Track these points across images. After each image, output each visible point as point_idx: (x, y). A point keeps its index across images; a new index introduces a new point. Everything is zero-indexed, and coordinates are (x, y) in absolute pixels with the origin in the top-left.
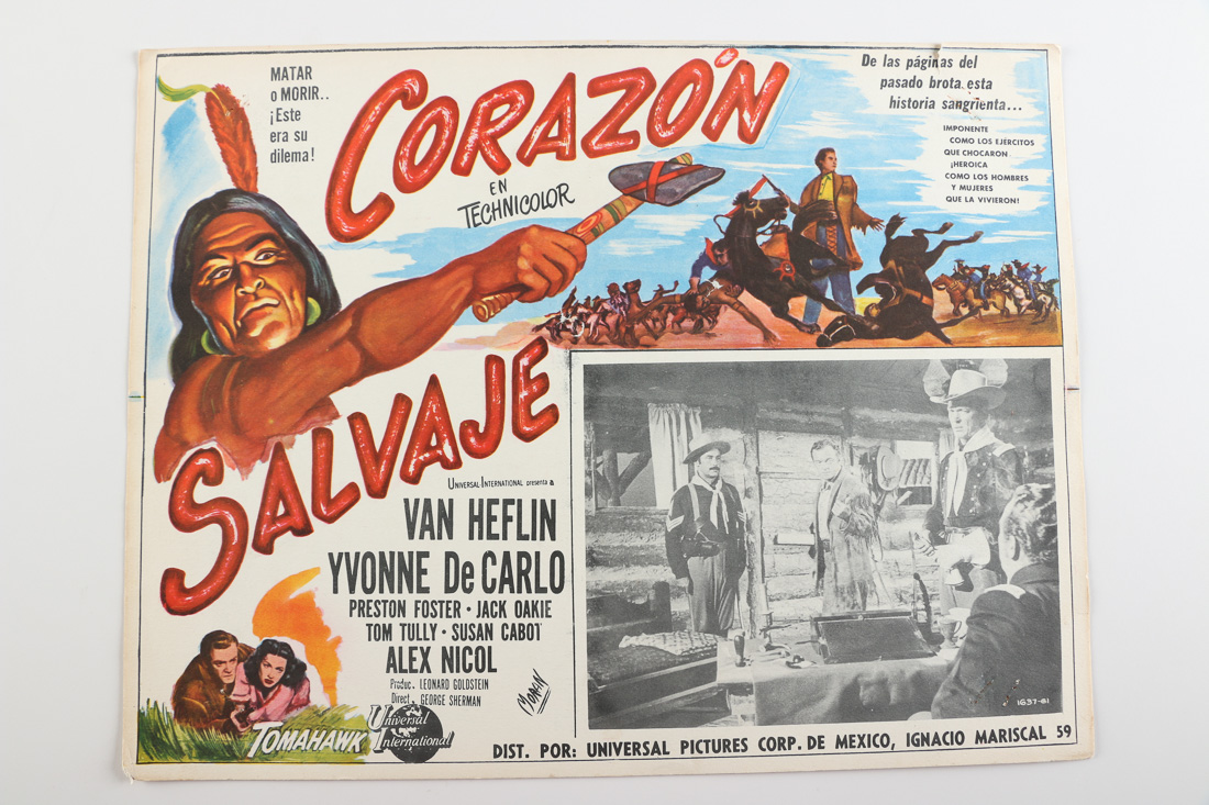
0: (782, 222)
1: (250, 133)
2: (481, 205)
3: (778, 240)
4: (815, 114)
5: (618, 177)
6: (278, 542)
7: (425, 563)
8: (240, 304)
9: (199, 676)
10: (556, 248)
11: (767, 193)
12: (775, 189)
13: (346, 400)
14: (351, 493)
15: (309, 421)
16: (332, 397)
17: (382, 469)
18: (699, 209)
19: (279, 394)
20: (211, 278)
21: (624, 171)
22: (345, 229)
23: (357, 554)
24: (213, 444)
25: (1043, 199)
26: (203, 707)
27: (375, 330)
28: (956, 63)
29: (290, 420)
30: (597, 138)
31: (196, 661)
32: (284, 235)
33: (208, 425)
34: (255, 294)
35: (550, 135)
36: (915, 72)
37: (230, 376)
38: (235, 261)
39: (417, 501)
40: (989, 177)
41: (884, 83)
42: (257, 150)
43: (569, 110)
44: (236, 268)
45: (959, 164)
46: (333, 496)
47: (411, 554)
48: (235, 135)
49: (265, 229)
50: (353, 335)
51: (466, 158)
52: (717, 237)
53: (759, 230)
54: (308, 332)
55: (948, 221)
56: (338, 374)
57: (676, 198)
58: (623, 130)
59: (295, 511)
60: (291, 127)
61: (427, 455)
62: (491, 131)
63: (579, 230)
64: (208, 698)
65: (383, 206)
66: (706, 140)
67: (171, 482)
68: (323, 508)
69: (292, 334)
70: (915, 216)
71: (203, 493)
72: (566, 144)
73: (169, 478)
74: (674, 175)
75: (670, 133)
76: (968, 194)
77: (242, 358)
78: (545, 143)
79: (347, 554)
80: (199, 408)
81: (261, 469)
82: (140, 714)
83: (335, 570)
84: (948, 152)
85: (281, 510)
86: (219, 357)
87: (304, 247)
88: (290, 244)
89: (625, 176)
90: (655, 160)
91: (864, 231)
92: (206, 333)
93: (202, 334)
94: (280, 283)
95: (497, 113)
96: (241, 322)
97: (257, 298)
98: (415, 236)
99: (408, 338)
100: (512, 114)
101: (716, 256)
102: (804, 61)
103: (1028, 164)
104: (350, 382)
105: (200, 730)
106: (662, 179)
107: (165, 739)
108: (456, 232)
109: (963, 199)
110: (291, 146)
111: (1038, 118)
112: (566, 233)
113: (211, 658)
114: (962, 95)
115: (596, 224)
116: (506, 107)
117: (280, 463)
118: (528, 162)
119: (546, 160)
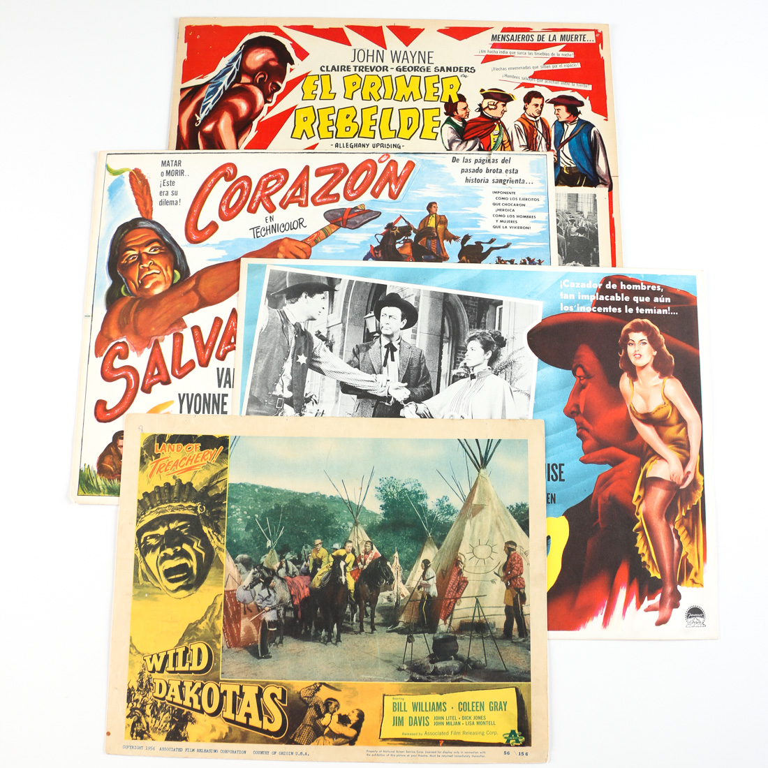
0: (409, 238)
1: (150, 191)
2: (261, 228)
3: (407, 246)
4: (427, 186)
5: (328, 215)
6: (154, 388)
7: (226, 399)
8: (141, 272)
9: (111, 453)
10: (297, 249)
11: (402, 224)
12: (406, 221)
13: (190, 320)
14: (191, 365)
15: (172, 329)
16: (184, 318)
17: (207, 353)
18: (368, 231)
19: (158, 315)
20: (127, 260)
21: (331, 213)
22: (194, 238)
23: (193, 394)
24: (124, 340)
25: (543, 227)
26: (112, 468)
27: (206, 286)
28: (500, 161)
29: (163, 329)
30: (319, 197)
31: (110, 445)
32: (164, 240)
33: (122, 330)
34: (148, 268)
35: (296, 195)
36: (479, 165)
37: (134, 307)
38: (140, 252)
39: (223, 369)
40: (516, 216)
41: (463, 171)
42: (153, 199)
43: (305, 183)
44: (140, 255)
45: (500, 210)
46: (182, 365)
47: (219, 395)
48: (142, 192)
49: (155, 237)
50: (195, 289)
51: (254, 205)
52: (376, 244)
53: (397, 241)
54: (174, 287)
55: (494, 238)
56: (187, 307)
57: (357, 226)
58: (331, 193)
59: (163, 372)
60: (170, 189)
61: (229, 347)
62: (267, 192)
63: (308, 240)
64: (114, 464)
65: (213, 227)
66: (372, 198)
67: (103, 358)
68: (177, 372)
69: (165, 287)
70: (477, 235)
71: (118, 363)
72: (303, 199)
73: (102, 356)
74: (356, 214)
75: (355, 195)
76: (504, 225)
77: (140, 298)
78: (293, 199)
79: (188, 394)
80: (118, 323)
81: (147, 352)
82: (81, 471)
83: (181, 402)
84: (494, 204)
85: (156, 372)
86: (129, 298)
87: (174, 245)
88: (167, 244)
89: (331, 215)
90: (347, 207)
91: (450, 242)
92: (123, 286)
93: (122, 286)
94: (161, 263)
95: (270, 184)
96: (141, 281)
97: (149, 270)
98: (228, 241)
99: (222, 290)
100: (278, 185)
101: (375, 254)
102: (423, 160)
103: (536, 210)
104: (193, 311)
105: (109, 480)
106: (350, 216)
107: (92, 484)
108: (248, 240)
109: (501, 227)
110: (170, 198)
111: (541, 188)
112: (302, 241)
113: (117, 444)
114: (503, 176)
115: (316, 237)
116: (275, 181)
117: (157, 349)
118: (284, 207)
119: (293, 207)
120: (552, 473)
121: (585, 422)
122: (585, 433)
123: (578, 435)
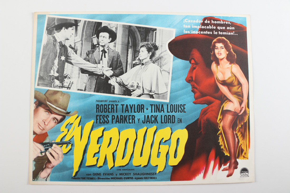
120: (180, 109)
121: (195, 85)
122: (195, 90)
123: (192, 91)
